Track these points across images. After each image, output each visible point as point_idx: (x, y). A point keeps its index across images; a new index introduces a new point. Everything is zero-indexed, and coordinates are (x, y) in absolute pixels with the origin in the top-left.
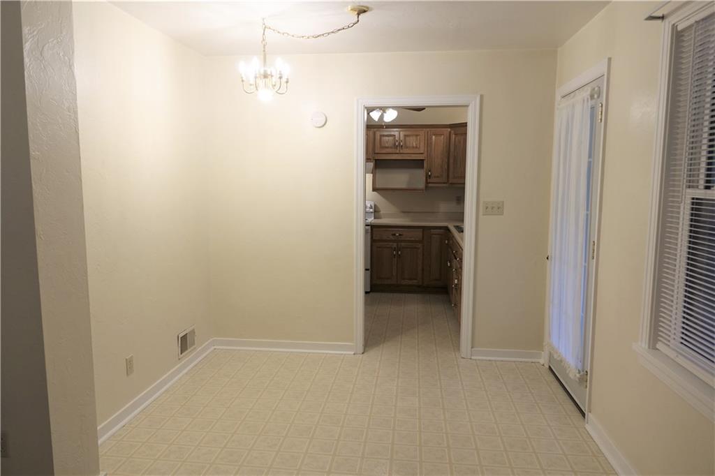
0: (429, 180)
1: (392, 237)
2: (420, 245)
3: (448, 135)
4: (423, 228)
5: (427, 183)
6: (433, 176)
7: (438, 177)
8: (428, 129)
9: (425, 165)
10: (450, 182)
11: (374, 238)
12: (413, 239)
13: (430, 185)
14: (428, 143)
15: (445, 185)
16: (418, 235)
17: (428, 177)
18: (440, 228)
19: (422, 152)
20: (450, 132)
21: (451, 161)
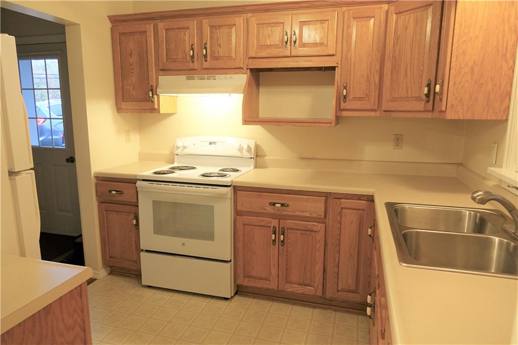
0: (343, 105)
1: (270, 209)
2: (320, 227)
3: (383, 17)
4: (327, 196)
5: (339, 109)
6: (351, 97)
7: (360, 99)
8: (344, 9)
9: (337, 77)
10: (384, 108)
11: (239, 208)
12: (307, 214)
13: (345, 114)
14: (344, 36)
15: (373, 114)
16: (316, 207)
17: (341, 98)
18: (359, 197)
19: (331, 53)
20: (387, 12)
21: (388, 66)
